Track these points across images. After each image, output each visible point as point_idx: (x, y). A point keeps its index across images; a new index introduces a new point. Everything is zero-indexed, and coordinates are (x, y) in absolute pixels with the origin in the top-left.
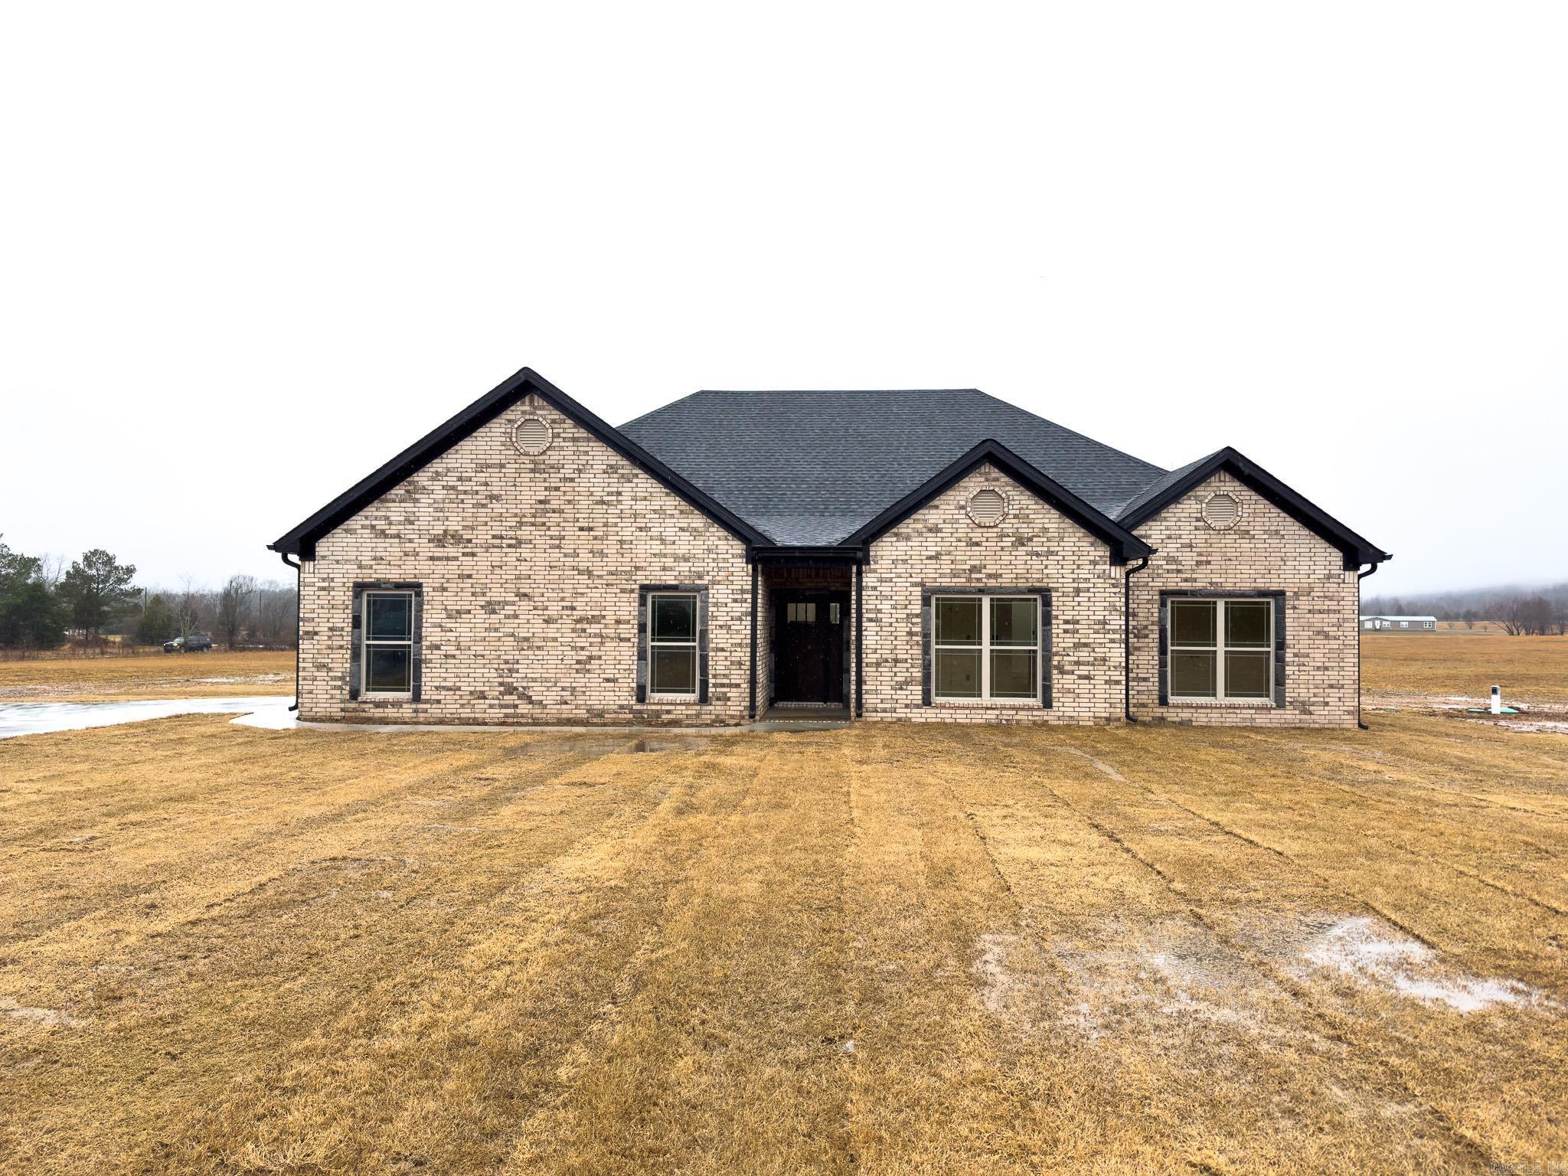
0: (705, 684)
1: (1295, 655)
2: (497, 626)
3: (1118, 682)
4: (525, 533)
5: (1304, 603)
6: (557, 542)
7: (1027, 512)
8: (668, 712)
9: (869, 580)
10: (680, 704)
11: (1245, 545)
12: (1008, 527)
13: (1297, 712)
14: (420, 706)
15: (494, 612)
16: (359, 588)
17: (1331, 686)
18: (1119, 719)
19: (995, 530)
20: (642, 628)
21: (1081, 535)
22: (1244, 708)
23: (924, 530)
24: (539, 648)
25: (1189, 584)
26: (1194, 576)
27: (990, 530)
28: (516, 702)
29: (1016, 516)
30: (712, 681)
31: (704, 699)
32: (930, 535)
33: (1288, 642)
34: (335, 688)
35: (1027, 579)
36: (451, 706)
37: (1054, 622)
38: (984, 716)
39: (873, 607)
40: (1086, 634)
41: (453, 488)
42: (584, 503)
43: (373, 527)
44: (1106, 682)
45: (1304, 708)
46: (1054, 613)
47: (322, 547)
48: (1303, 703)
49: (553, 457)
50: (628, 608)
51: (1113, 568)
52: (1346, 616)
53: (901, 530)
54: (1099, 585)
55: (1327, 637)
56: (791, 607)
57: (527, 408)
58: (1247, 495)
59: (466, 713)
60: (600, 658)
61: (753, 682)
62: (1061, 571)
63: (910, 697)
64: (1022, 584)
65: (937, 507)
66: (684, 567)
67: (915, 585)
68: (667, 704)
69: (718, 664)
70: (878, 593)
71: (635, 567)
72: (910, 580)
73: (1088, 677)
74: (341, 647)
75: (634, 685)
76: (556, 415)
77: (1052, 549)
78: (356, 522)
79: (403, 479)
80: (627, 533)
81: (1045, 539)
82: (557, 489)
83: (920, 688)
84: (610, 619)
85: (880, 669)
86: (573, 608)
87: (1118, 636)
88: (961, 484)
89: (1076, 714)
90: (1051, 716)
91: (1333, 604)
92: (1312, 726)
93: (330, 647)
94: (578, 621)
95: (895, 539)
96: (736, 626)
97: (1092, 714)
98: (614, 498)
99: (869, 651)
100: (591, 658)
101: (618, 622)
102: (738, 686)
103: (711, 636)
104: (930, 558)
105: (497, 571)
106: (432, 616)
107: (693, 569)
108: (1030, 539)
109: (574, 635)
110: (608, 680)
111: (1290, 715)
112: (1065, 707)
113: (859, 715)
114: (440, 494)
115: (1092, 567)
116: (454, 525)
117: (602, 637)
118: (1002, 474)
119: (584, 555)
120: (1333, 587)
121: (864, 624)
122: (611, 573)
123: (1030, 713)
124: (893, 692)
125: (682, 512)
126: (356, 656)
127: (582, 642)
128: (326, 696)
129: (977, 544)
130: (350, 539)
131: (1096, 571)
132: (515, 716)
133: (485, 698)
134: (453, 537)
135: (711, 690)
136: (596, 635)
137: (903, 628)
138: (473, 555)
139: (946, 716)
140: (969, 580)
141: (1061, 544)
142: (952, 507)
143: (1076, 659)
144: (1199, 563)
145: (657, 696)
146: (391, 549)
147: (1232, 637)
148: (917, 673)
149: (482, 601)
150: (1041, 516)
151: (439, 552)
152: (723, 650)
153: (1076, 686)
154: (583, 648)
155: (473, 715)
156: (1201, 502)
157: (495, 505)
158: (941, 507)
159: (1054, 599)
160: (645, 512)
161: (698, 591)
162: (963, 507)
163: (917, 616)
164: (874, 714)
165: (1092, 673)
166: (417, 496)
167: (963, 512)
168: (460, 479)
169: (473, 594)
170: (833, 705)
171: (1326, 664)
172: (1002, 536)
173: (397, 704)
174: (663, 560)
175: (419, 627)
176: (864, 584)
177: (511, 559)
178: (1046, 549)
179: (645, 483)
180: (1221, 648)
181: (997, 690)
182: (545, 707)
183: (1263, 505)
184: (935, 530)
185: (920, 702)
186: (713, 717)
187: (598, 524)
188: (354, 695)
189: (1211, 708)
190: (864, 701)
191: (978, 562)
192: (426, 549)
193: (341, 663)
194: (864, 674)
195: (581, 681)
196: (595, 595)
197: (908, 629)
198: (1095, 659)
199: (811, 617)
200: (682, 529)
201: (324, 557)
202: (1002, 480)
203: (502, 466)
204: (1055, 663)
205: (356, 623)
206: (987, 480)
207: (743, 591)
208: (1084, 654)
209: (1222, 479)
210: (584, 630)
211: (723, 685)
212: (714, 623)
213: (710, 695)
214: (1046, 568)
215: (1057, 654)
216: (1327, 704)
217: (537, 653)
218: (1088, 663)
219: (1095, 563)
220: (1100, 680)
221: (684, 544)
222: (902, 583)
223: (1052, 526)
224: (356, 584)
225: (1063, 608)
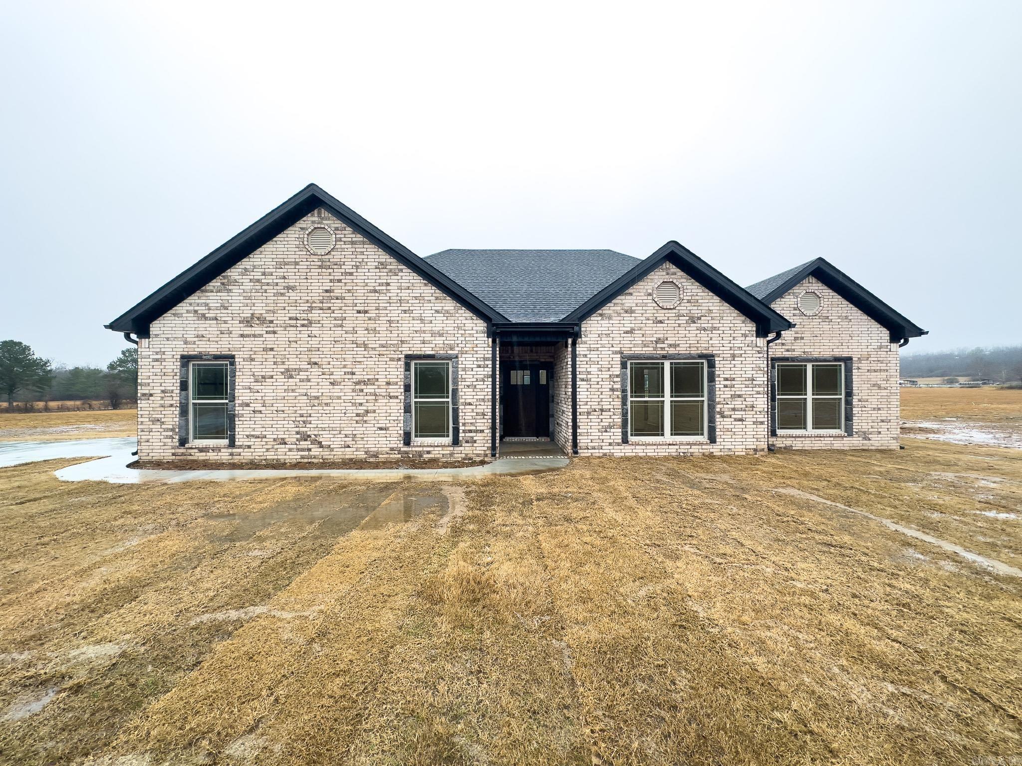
0: (456, 430)
1: (860, 400)
2: (294, 387)
3: (762, 423)
4: (315, 315)
5: (864, 365)
6: (341, 322)
7: (697, 298)
8: (429, 452)
9: (581, 349)
10: (438, 446)
11: (826, 326)
12: (683, 309)
13: (861, 439)
14: (235, 450)
15: (291, 377)
16: (186, 360)
17: (883, 421)
18: (763, 450)
19: (674, 311)
20: (407, 388)
21: (735, 315)
22: (827, 437)
23: (622, 311)
24: (327, 404)
25: (790, 353)
26: (793, 347)
27: (670, 311)
28: (310, 447)
29: (689, 301)
30: (461, 428)
31: (456, 442)
32: (626, 315)
33: (854, 391)
34: (167, 437)
35: (697, 347)
36: (258, 452)
37: (717, 379)
38: (667, 450)
39: (585, 370)
40: (740, 389)
41: (258, 281)
42: (360, 292)
43: (196, 312)
44: (754, 423)
45: (865, 436)
46: (717, 373)
47: (156, 327)
48: (864, 433)
49: (336, 256)
50: (397, 372)
51: (758, 339)
52: (891, 374)
53: (604, 312)
54: (749, 352)
55: (879, 388)
56: (513, 373)
57: (316, 219)
58: (827, 292)
59: (271, 456)
60: (374, 411)
61: (493, 428)
62: (721, 342)
63: (612, 437)
64: (694, 352)
65: (631, 294)
66: (439, 341)
67: (616, 353)
68: (428, 446)
69: (466, 415)
70: (588, 359)
71: (401, 341)
72: (612, 349)
73: (741, 420)
74: (172, 406)
75: (402, 432)
76: (338, 224)
77: (715, 325)
78: (182, 308)
79: (219, 274)
80: (395, 314)
81: (710, 318)
82: (340, 281)
83: (620, 430)
84: (382, 382)
85: (590, 417)
86: (353, 374)
87: (762, 389)
88: (649, 277)
89: (733, 447)
90: (715, 449)
91: (883, 366)
92: (870, 448)
93: (162, 406)
94: (357, 383)
95: (600, 318)
96: (480, 385)
97: (744, 447)
98: (384, 288)
99: (581, 403)
100: (367, 412)
101: (388, 384)
102: (482, 431)
103: (461, 394)
104: (626, 332)
105: (294, 345)
106: (243, 381)
107: (446, 342)
108: (699, 318)
109: (354, 394)
110: (381, 429)
111: (855, 442)
112: (726, 443)
113: (576, 452)
114: (248, 286)
115: (744, 338)
116: (259, 310)
117: (376, 395)
118: (679, 270)
119: (361, 332)
120: (883, 354)
121: (578, 383)
122: (382, 346)
123: (700, 447)
124: (600, 434)
125: (437, 298)
126: (184, 412)
127: (360, 399)
128: (160, 444)
129: (661, 322)
130: (178, 321)
131: (746, 342)
133: (285, 444)
134: (258, 319)
135: (461, 435)
136: (371, 394)
137: (607, 386)
138: (274, 332)
139: (640, 451)
140: (655, 349)
141: (721, 321)
142: (642, 294)
143: (733, 406)
144: (796, 339)
145: (419, 440)
146: (210, 328)
147: (817, 388)
148: (618, 420)
149: (282, 368)
150: (707, 301)
151: (248, 331)
152: (470, 404)
153: (733, 426)
154: (361, 404)
155: (276, 457)
156: (797, 297)
157: (291, 294)
158: (634, 294)
159: (717, 362)
160: (408, 298)
161: (450, 359)
162: (650, 294)
163: (617, 376)
164: (586, 451)
165: (744, 416)
166: (230, 287)
167: (650, 298)
168: (264, 274)
169: (275, 363)
170: (543, 439)
171: (879, 406)
172: (679, 316)
173: (217, 449)
174: (423, 335)
175: (233, 389)
176: (577, 353)
177: (304, 336)
178: (710, 325)
180: (809, 397)
181: (676, 431)
182: (332, 450)
183: (837, 299)
184: (630, 311)
185: (620, 441)
186: (463, 456)
187: (371, 308)
188: (183, 442)
189: (805, 437)
190: (578, 441)
191: (662, 336)
192: (238, 328)
193: (172, 418)
194: (578, 420)
195: (360, 430)
196: (370, 363)
197: (610, 386)
198: (746, 407)
199: (527, 380)
200: (437, 312)
201: (157, 336)
202: (679, 274)
203: (296, 263)
204: (718, 410)
205: (184, 386)
206: (668, 274)
207: (485, 359)
208: (738, 403)
209: (811, 281)
210: (362, 391)
211: (470, 431)
212: (463, 383)
213: (461, 439)
214: (711, 339)
215: (718, 403)
216: (880, 433)
217: (325, 408)
218: (741, 410)
219: (745, 335)
220: (749, 422)
221: (439, 323)
222: (606, 352)
223: (715, 309)
224: (183, 357)
225: (722, 369)
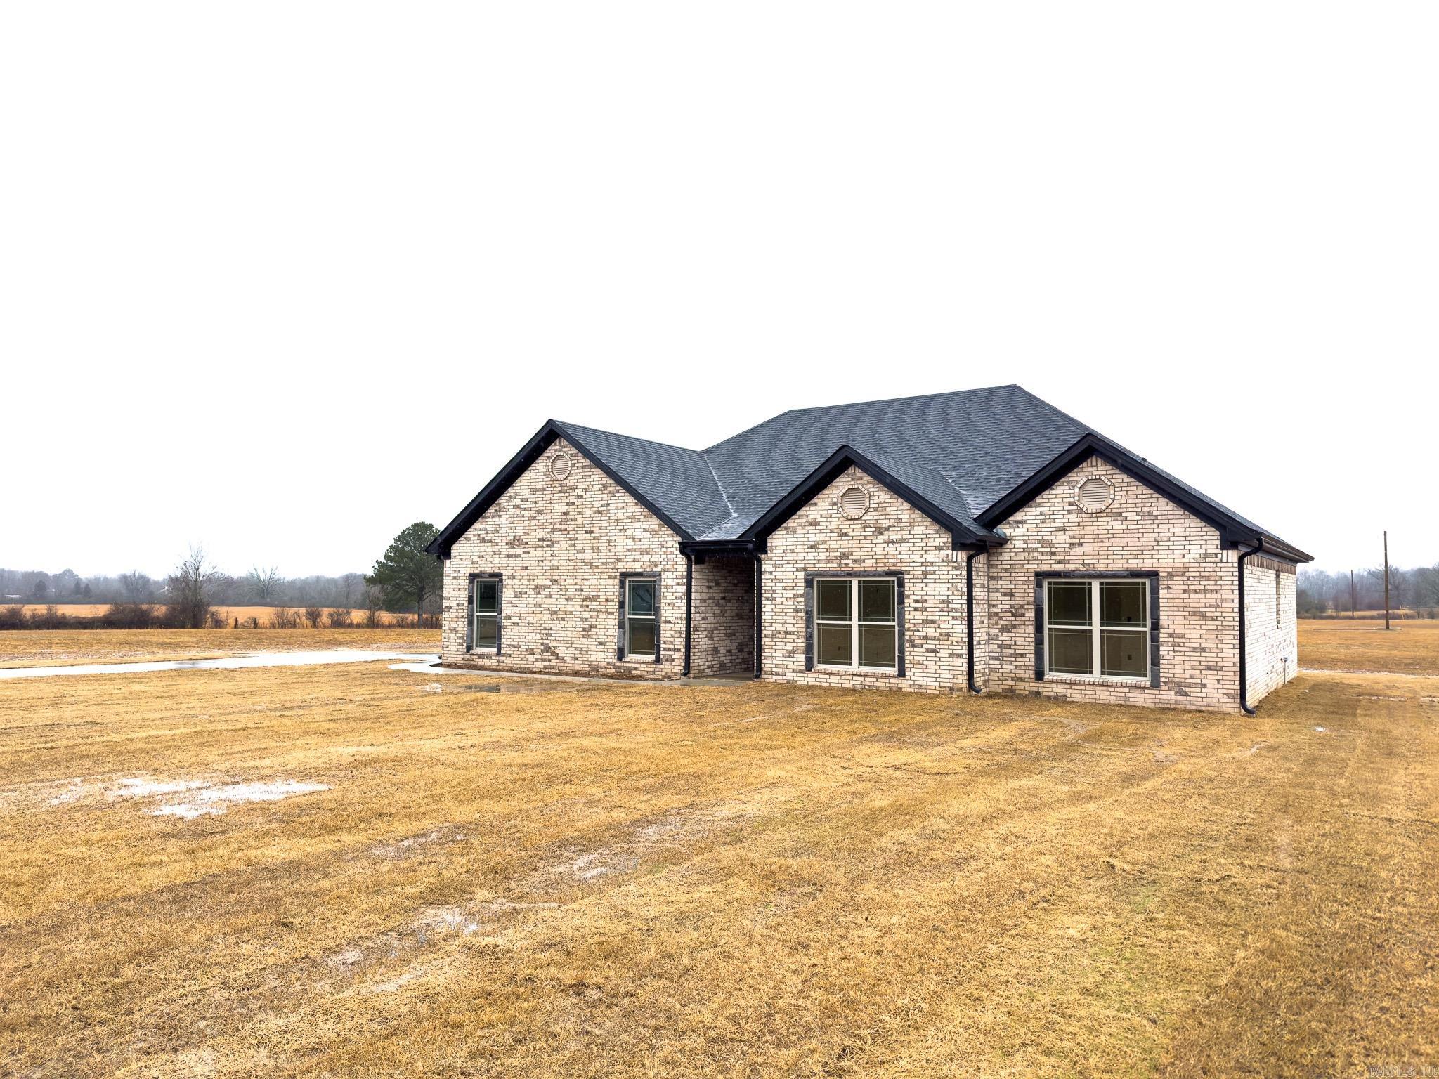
0: (658, 648)
1: (1170, 635)
2: (540, 603)
3: (960, 656)
5: (1178, 583)
6: (573, 542)
7: (885, 505)
8: (636, 669)
9: (766, 566)
10: (643, 663)
11: (1118, 526)
13: (1172, 693)
14: (501, 658)
15: (539, 593)
16: (473, 577)
17: (1209, 668)
18: (961, 689)
19: (860, 522)
20: (622, 605)
21: (928, 524)
22: (1117, 686)
23: (806, 524)
24: (562, 619)
25: (1063, 566)
26: (1067, 558)
27: (856, 522)
28: (551, 657)
29: (876, 510)
30: (662, 646)
31: (658, 660)
32: (810, 528)
33: (1161, 622)
34: (459, 644)
35: (885, 563)
36: (515, 661)
37: (906, 601)
38: (852, 682)
39: (770, 588)
40: (932, 612)
41: (519, 506)
42: (588, 514)
43: (479, 535)
44: (950, 656)
45: (1180, 689)
46: (906, 593)
47: (455, 550)
48: (1179, 684)
49: (571, 481)
50: (613, 589)
51: (955, 552)
52: (1224, 596)
53: (789, 525)
54: (943, 568)
55: (1204, 617)
57: (557, 447)
58: (1120, 478)
59: (524, 664)
60: (596, 627)
61: (688, 648)
62: (911, 556)
63: (796, 663)
64: (881, 568)
65: (816, 504)
66: (646, 558)
67: (799, 570)
68: (635, 662)
69: (666, 633)
70: (773, 577)
71: (617, 559)
72: (796, 565)
73: (934, 651)
74: (462, 617)
75: (616, 647)
76: (573, 451)
77: (904, 537)
78: (471, 532)
79: (493, 503)
80: (613, 533)
81: (899, 529)
82: (573, 504)
83: (803, 656)
85: (775, 640)
86: (582, 590)
87: (960, 614)
88: (833, 484)
89: (924, 683)
90: (904, 684)
91: (1210, 585)
92: (1188, 707)
93: (457, 617)
94: (584, 600)
95: (785, 532)
96: (678, 603)
97: (938, 684)
98: (605, 508)
99: (766, 625)
100: (591, 627)
101: (607, 600)
102: (679, 650)
103: (663, 611)
104: (811, 547)
105: (541, 564)
106: (507, 596)
107: (652, 560)
108: (887, 529)
109: (582, 610)
110: (601, 643)
111: (1165, 696)
112: (916, 677)
113: (760, 677)
114: (512, 511)
115: (937, 552)
116: (519, 533)
117: (597, 611)
118: (865, 474)
119: (588, 552)
120: (1209, 567)
121: (763, 602)
122: (603, 564)
123: (887, 681)
124: (784, 659)
126: (470, 623)
127: (586, 615)
128: (455, 651)
129: (846, 534)
130: (468, 544)
131: (941, 556)
132: (550, 667)
133: (534, 654)
134: (518, 540)
135: (662, 653)
136: (594, 610)
137: (791, 606)
138: (528, 553)
139: (823, 680)
140: (840, 565)
141: (912, 532)
142: (827, 504)
143: (924, 634)
144: (1072, 546)
146: (487, 550)
147: (1107, 617)
148: (802, 644)
149: (532, 585)
150: (896, 508)
151: (512, 551)
152: (669, 622)
153: (924, 658)
154: (587, 619)
155: (527, 666)
156: (1074, 487)
157: (540, 517)
158: (819, 504)
159: (906, 581)
160: (622, 518)
161: (655, 576)
163: (801, 596)
164: (770, 676)
165: (938, 646)
166: (501, 513)
167: (835, 507)
168: (522, 500)
171: (1203, 645)
172: (865, 527)
173: (489, 656)
174: (634, 553)
175: (501, 604)
176: (763, 570)
177: (548, 555)
178: (899, 537)
179: (623, 497)
181: (864, 659)
182: (566, 662)
183: (1135, 487)
184: (814, 523)
185: (803, 668)
186: (664, 674)
187: (596, 528)
188: (469, 648)
189: (1084, 684)
190: (763, 665)
191: (847, 550)
192: (505, 549)
193: (462, 627)
194: (763, 643)
195: (585, 644)
196: (594, 580)
197: (794, 607)
198: (941, 635)
200: (645, 530)
201: (455, 557)
202: (865, 479)
203: (544, 489)
204: (907, 637)
205: (471, 601)
206: (853, 480)
207: (683, 577)
208: (931, 630)
209: (1094, 464)
210: (587, 606)
211: (669, 649)
212: (665, 601)
213: (662, 656)
214: (900, 554)
215: (909, 629)
216: (1204, 686)
217: (562, 622)
218: (935, 638)
219: (939, 548)
220: (944, 653)
221: (647, 542)
222: (790, 568)
223: (904, 517)
224: (471, 575)
225: (913, 589)
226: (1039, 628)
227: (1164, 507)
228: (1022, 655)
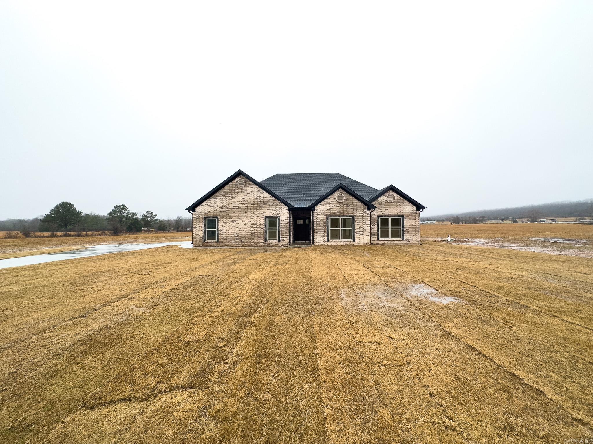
0: (279, 238)
1: (406, 229)
2: (234, 225)
3: (369, 236)
4: (240, 205)
5: (408, 218)
6: (247, 207)
7: (349, 199)
8: (272, 244)
9: (315, 214)
10: (274, 242)
11: (395, 205)
12: (345, 202)
14: (218, 243)
15: (233, 223)
17: (414, 236)
18: (369, 244)
19: (342, 203)
20: (265, 226)
21: (361, 204)
22: (395, 241)
23: (327, 203)
24: (243, 230)
25: (383, 214)
28: (239, 242)
29: (347, 200)
30: (281, 237)
31: (279, 241)
33: (405, 226)
34: (200, 239)
36: (224, 243)
37: (355, 223)
38: (340, 244)
39: (316, 220)
40: (362, 225)
41: (224, 196)
42: (253, 199)
43: (208, 205)
45: (408, 240)
46: (355, 221)
47: (197, 209)
48: (408, 239)
49: (246, 189)
50: (262, 221)
51: (367, 211)
52: (417, 221)
53: (322, 203)
54: (365, 215)
55: (413, 225)
56: (298, 220)
57: (240, 178)
58: (396, 195)
59: (228, 244)
60: (256, 232)
61: (290, 237)
62: (356, 212)
63: (324, 240)
64: (348, 215)
66: (274, 212)
67: (325, 215)
68: (271, 242)
69: (282, 233)
70: (317, 217)
71: (264, 212)
73: (362, 235)
74: (201, 231)
75: (264, 238)
76: (246, 180)
77: (354, 207)
78: (204, 204)
79: (214, 194)
80: (262, 205)
81: (353, 205)
82: (247, 196)
83: (326, 238)
84: (259, 223)
85: (317, 234)
86: (251, 222)
88: (335, 193)
89: (360, 243)
90: (354, 243)
91: (414, 218)
92: (410, 244)
93: (199, 231)
94: (251, 224)
95: (320, 205)
96: (286, 225)
97: (363, 243)
98: (259, 197)
99: (315, 230)
100: (254, 232)
101: (260, 224)
102: (287, 238)
103: (281, 227)
104: (328, 209)
105: (234, 214)
106: (220, 224)
107: (276, 213)
108: (350, 205)
109: (251, 227)
110: (258, 237)
111: (405, 242)
112: (358, 241)
113: (313, 244)
114: (222, 197)
116: (225, 204)
117: (257, 228)
119: (253, 210)
120: (414, 214)
121: (314, 224)
122: (258, 214)
123: (350, 243)
124: (320, 239)
125: (274, 200)
126: (205, 233)
128: (199, 241)
129: (338, 206)
130: (203, 207)
131: (364, 212)
132: (239, 245)
133: (232, 241)
134: (224, 206)
136: (255, 227)
137: (322, 225)
138: (229, 210)
139: (332, 244)
140: (337, 214)
141: (356, 206)
142: (333, 198)
145: (269, 240)
146: (211, 209)
147: (393, 226)
148: (326, 235)
149: (231, 220)
150: (352, 200)
151: (222, 210)
152: (283, 230)
153: (360, 237)
154: (253, 230)
156: (386, 197)
157: (233, 199)
158: (330, 198)
159: (355, 218)
160: (266, 200)
161: (277, 217)
162: (335, 198)
163: (325, 222)
164: (316, 244)
166: (217, 198)
168: (226, 194)
169: (229, 219)
170: (308, 242)
171: (413, 231)
172: (344, 204)
173: (214, 243)
174: (270, 211)
175: (218, 226)
177: (237, 211)
179: (266, 194)
180: (390, 228)
181: (343, 238)
182: (245, 243)
183: (399, 197)
184: (329, 203)
185: (326, 241)
186: (281, 245)
187: (256, 203)
188: (204, 241)
189: (388, 241)
190: (314, 241)
191: (339, 210)
192: (219, 209)
193: (202, 234)
194: (314, 235)
195: (252, 237)
196: (255, 219)
197: (324, 225)
198: (364, 231)
199: (302, 223)
200: (274, 204)
201: (197, 211)
202: (344, 192)
203: (235, 191)
204: (355, 232)
205: (205, 225)
206: (340, 192)
207: (287, 217)
208: (361, 230)
209: (390, 191)
210: (253, 226)
211: (283, 238)
212: (281, 224)
213: (281, 240)
214: (353, 211)
215: (356, 230)
216: (413, 239)
218: (362, 232)
219: (364, 210)
220: (365, 235)
221: (274, 207)
222: (322, 215)
223: (354, 202)
224: (204, 217)
225: (357, 220)
226: (378, 229)
227: (405, 202)
228: (374, 235)
